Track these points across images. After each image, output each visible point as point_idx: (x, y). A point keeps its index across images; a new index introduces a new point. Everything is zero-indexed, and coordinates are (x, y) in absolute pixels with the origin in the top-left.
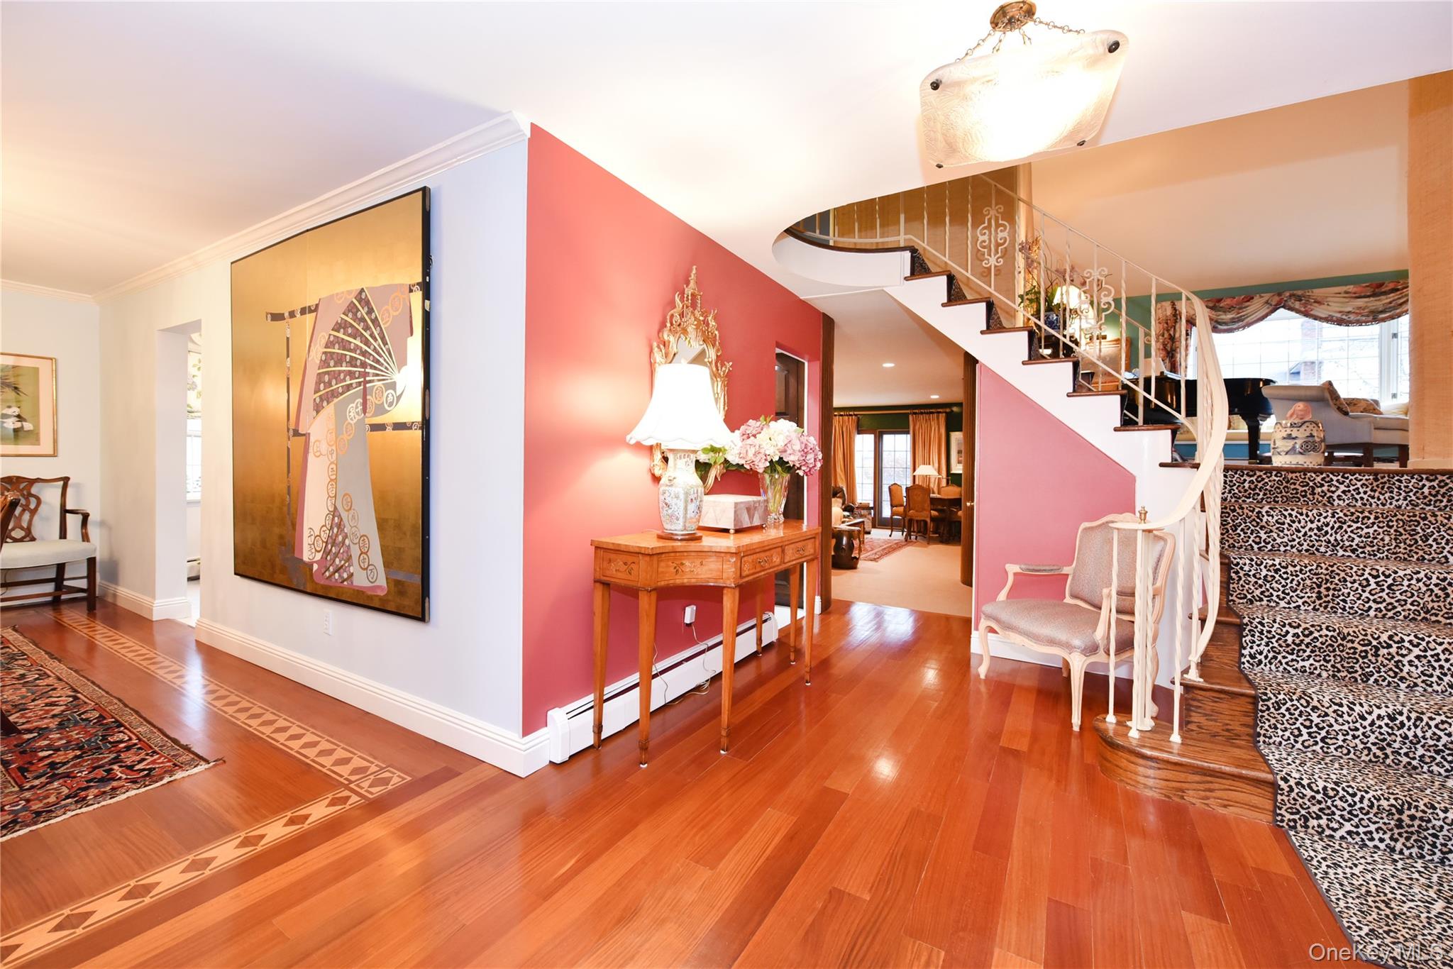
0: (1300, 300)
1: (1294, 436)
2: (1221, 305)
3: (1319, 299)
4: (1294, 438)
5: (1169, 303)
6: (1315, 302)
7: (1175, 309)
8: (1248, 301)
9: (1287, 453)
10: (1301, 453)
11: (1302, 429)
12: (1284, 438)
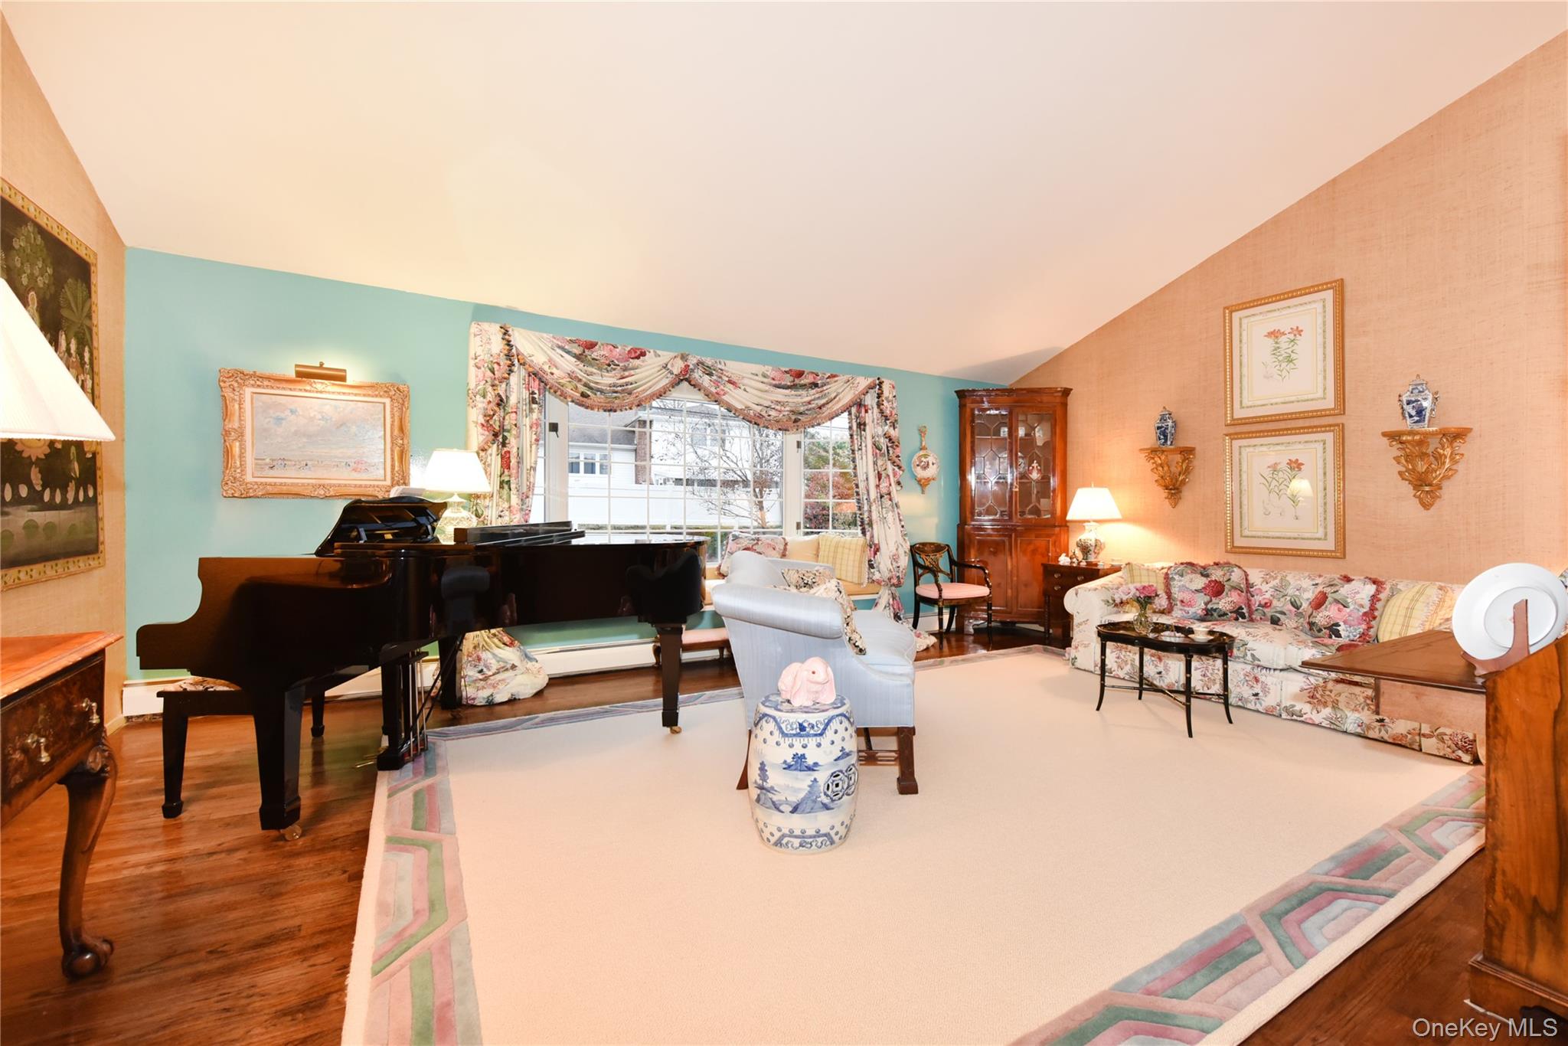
0: (710, 374)
1: (810, 762)
2: (594, 355)
3: (734, 379)
4: (809, 769)
5: (497, 327)
6: (730, 382)
7: (509, 344)
8: (638, 358)
9: (794, 810)
10: (826, 807)
11: (825, 741)
12: (789, 767)
